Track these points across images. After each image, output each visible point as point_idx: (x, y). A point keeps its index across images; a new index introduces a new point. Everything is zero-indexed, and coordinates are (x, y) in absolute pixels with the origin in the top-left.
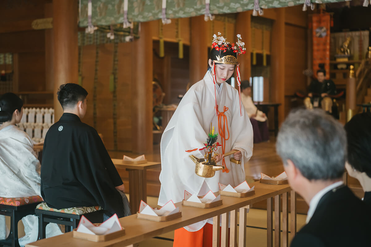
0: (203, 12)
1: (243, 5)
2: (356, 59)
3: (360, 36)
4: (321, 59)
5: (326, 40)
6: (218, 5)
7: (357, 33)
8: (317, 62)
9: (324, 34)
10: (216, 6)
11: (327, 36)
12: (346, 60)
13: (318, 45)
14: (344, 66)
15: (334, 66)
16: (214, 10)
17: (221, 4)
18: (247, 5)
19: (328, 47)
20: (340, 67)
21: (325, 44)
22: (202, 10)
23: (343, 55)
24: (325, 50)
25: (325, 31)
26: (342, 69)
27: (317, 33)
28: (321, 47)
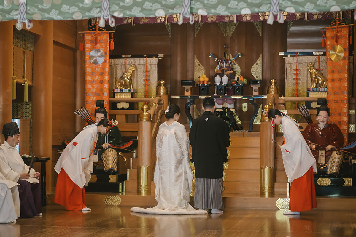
0: (14, 15)
1: (83, 10)
2: (141, 96)
3: (146, 65)
4: (97, 94)
5: (103, 68)
6: (40, 6)
7: (142, 61)
8: (92, 99)
9: (101, 60)
10: (37, 7)
11: (105, 62)
12: (128, 96)
13: (93, 74)
14: (126, 106)
15: (113, 105)
16: (33, 14)
17: (46, 6)
18: (89, 10)
19: (107, 78)
20: (120, 106)
21: (102, 74)
22: (14, 13)
23: (124, 90)
24: (102, 82)
25: (101, 56)
26: (123, 109)
27: (91, 57)
28: (97, 78)
